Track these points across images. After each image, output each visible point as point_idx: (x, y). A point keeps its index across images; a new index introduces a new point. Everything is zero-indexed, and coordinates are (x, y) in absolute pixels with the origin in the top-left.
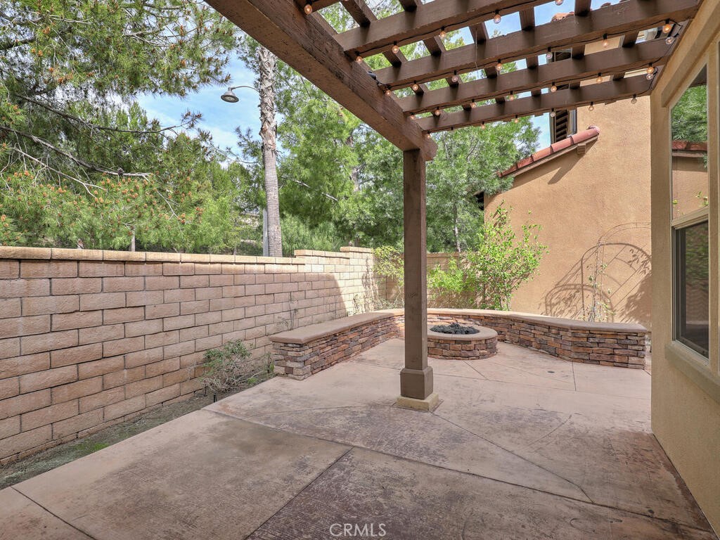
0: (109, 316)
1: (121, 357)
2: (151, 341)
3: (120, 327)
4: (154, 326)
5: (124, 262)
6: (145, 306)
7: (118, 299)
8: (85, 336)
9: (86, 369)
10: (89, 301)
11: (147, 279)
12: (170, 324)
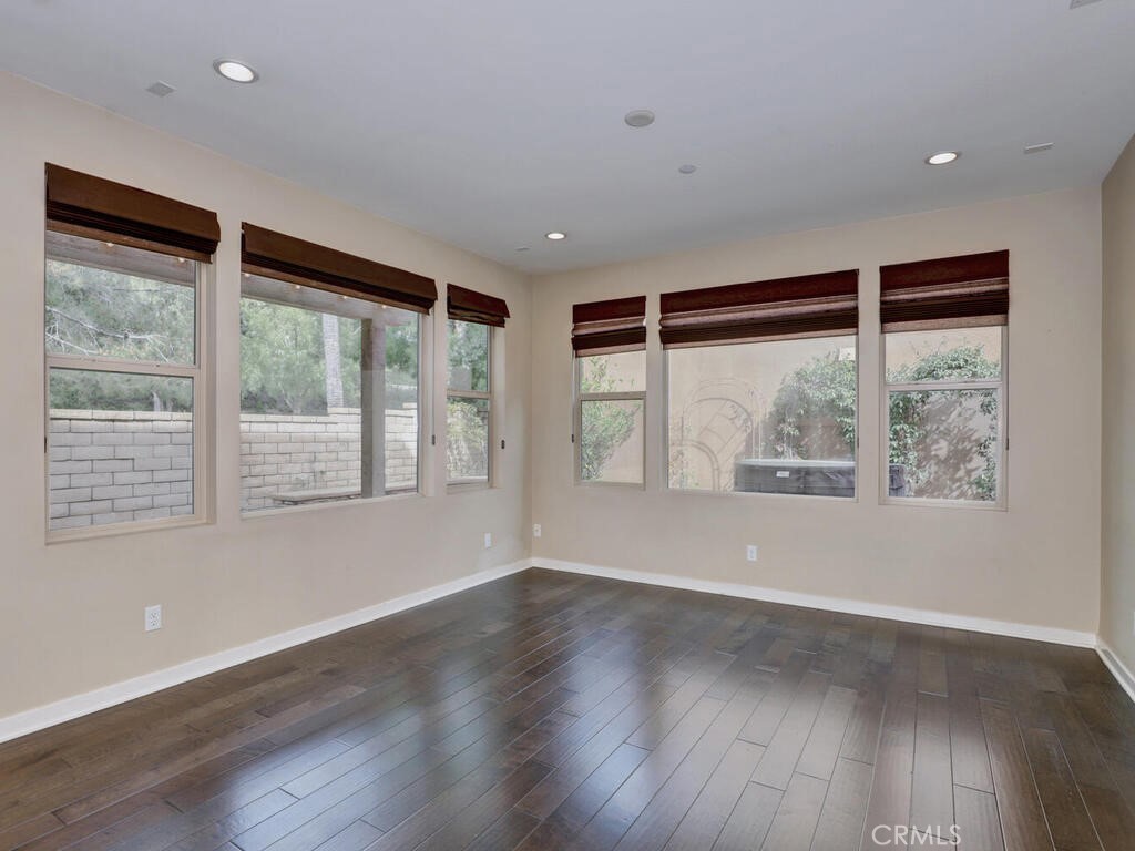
0: (98, 466)
1: (110, 501)
2: (139, 490)
3: (108, 476)
4: (145, 477)
5: (113, 421)
6: (133, 459)
7: (107, 452)
8: (75, 481)
9: (76, 508)
10: (79, 453)
11: (136, 435)
12: (159, 476)
